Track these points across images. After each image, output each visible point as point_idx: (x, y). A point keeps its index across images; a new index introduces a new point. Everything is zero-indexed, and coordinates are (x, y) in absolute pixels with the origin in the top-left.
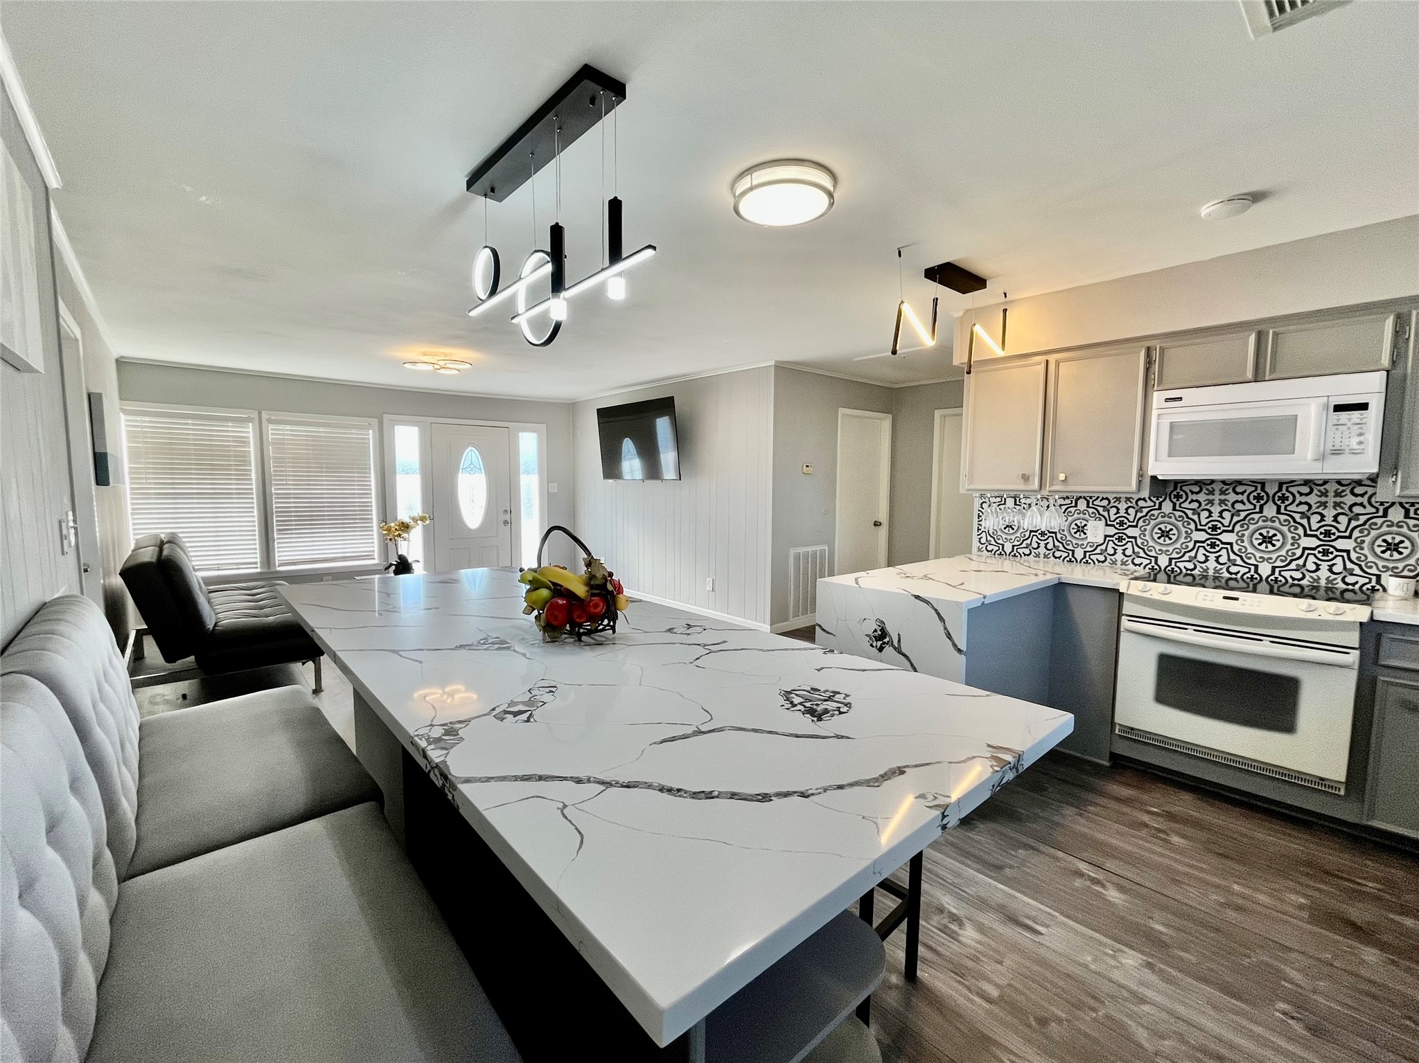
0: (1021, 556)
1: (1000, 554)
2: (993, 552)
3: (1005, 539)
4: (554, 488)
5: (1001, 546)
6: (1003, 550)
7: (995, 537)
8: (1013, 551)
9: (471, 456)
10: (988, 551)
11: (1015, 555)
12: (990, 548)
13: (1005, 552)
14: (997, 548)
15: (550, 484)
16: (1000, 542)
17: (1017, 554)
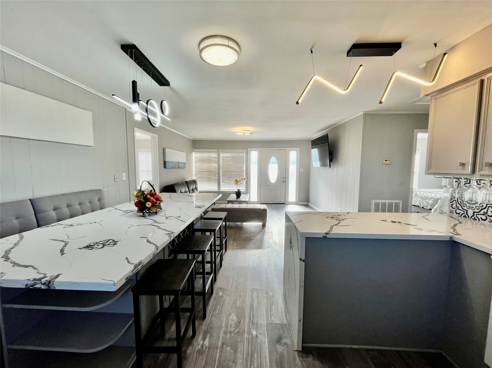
0: (479, 220)
1: (465, 217)
2: (460, 215)
3: (469, 207)
4: (302, 170)
5: (465, 211)
6: (467, 214)
7: (462, 204)
8: (473, 215)
9: (273, 159)
10: (457, 213)
11: (475, 219)
12: (458, 211)
13: (468, 215)
14: (463, 212)
15: (300, 169)
16: (465, 208)
17: (476, 218)
